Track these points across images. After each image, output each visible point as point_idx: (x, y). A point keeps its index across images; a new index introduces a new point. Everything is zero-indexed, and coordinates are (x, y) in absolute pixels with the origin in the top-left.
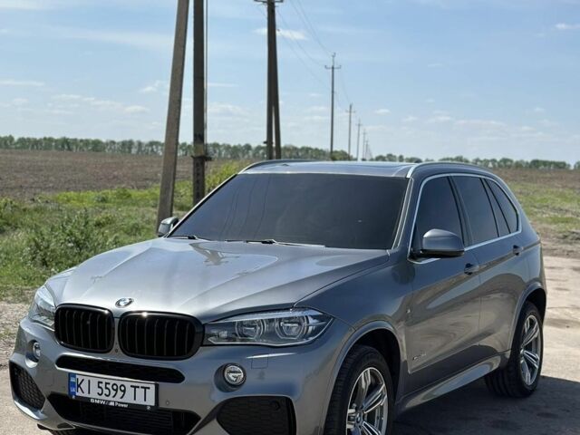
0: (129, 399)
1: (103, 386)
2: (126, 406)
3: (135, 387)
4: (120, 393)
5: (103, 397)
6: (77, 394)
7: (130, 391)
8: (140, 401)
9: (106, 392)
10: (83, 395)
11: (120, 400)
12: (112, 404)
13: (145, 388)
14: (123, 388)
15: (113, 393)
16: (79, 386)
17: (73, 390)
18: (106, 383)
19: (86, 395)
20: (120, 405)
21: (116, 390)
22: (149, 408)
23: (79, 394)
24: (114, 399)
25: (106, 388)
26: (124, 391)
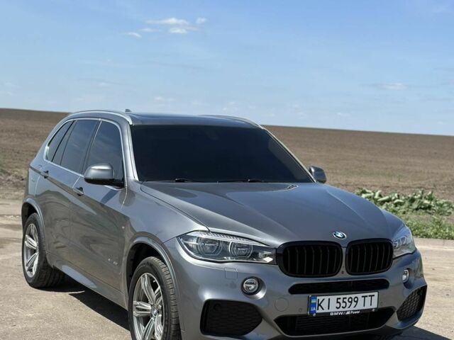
0: (360, 306)
1: (341, 301)
2: (358, 312)
3: (364, 297)
4: (354, 303)
5: (341, 309)
6: (317, 311)
7: (361, 300)
8: (368, 306)
9: (343, 305)
10: (323, 311)
11: (354, 309)
12: (348, 313)
13: (371, 296)
14: (356, 299)
15: (348, 304)
16: (319, 305)
17: (313, 309)
18: (344, 298)
19: (326, 310)
20: (354, 313)
21: (351, 302)
22: (373, 310)
23: (320, 311)
24: (349, 309)
25: (343, 302)
26: (357, 302)
